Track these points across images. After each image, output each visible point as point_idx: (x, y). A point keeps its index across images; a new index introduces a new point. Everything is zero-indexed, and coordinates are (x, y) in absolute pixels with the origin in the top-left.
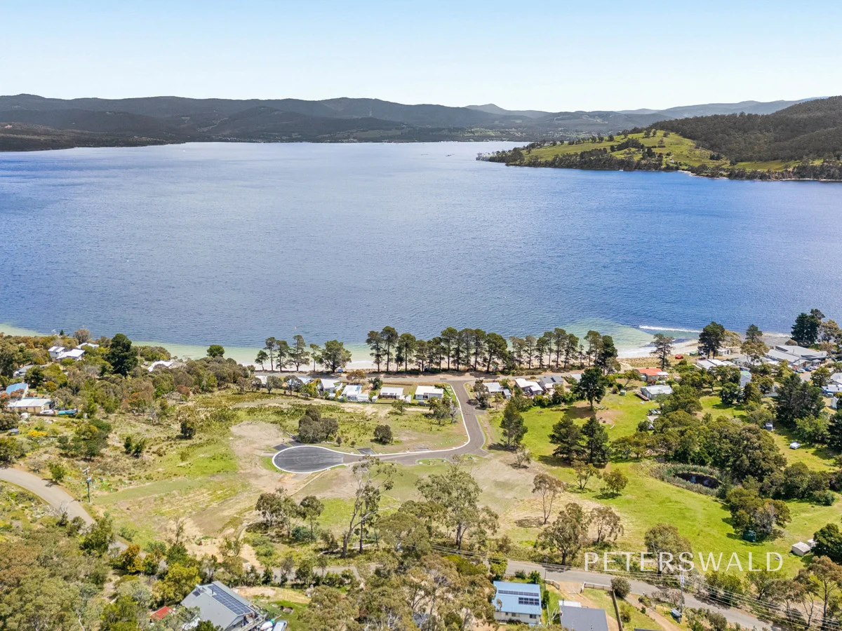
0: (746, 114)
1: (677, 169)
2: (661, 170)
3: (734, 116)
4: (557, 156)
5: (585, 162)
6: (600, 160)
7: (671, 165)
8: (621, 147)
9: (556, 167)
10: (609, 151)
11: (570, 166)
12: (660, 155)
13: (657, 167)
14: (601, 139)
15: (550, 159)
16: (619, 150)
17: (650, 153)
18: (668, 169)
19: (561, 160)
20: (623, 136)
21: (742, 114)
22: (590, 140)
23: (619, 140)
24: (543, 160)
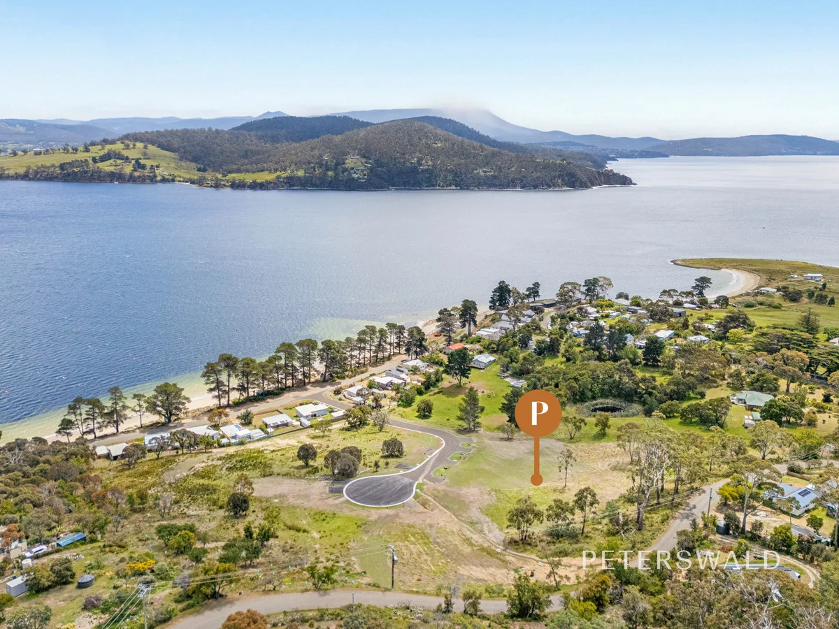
0: (214, 130)
1: (173, 180)
2: (156, 182)
3: (202, 131)
4: (29, 168)
5: (69, 175)
6: (86, 172)
7: (167, 177)
8: (104, 158)
9: (30, 179)
10: (91, 162)
11: (50, 178)
12: (152, 167)
13: (153, 180)
14: (75, 150)
15: (22, 171)
16: (102, 161)
17: (139, 166)
18: (164, 180)
19: (36, 173)
20: (99, 147)
21: (210, 129)
22: (62, 151)
23: (96, 151)
24: (12, 172)
